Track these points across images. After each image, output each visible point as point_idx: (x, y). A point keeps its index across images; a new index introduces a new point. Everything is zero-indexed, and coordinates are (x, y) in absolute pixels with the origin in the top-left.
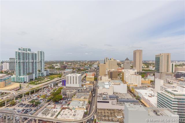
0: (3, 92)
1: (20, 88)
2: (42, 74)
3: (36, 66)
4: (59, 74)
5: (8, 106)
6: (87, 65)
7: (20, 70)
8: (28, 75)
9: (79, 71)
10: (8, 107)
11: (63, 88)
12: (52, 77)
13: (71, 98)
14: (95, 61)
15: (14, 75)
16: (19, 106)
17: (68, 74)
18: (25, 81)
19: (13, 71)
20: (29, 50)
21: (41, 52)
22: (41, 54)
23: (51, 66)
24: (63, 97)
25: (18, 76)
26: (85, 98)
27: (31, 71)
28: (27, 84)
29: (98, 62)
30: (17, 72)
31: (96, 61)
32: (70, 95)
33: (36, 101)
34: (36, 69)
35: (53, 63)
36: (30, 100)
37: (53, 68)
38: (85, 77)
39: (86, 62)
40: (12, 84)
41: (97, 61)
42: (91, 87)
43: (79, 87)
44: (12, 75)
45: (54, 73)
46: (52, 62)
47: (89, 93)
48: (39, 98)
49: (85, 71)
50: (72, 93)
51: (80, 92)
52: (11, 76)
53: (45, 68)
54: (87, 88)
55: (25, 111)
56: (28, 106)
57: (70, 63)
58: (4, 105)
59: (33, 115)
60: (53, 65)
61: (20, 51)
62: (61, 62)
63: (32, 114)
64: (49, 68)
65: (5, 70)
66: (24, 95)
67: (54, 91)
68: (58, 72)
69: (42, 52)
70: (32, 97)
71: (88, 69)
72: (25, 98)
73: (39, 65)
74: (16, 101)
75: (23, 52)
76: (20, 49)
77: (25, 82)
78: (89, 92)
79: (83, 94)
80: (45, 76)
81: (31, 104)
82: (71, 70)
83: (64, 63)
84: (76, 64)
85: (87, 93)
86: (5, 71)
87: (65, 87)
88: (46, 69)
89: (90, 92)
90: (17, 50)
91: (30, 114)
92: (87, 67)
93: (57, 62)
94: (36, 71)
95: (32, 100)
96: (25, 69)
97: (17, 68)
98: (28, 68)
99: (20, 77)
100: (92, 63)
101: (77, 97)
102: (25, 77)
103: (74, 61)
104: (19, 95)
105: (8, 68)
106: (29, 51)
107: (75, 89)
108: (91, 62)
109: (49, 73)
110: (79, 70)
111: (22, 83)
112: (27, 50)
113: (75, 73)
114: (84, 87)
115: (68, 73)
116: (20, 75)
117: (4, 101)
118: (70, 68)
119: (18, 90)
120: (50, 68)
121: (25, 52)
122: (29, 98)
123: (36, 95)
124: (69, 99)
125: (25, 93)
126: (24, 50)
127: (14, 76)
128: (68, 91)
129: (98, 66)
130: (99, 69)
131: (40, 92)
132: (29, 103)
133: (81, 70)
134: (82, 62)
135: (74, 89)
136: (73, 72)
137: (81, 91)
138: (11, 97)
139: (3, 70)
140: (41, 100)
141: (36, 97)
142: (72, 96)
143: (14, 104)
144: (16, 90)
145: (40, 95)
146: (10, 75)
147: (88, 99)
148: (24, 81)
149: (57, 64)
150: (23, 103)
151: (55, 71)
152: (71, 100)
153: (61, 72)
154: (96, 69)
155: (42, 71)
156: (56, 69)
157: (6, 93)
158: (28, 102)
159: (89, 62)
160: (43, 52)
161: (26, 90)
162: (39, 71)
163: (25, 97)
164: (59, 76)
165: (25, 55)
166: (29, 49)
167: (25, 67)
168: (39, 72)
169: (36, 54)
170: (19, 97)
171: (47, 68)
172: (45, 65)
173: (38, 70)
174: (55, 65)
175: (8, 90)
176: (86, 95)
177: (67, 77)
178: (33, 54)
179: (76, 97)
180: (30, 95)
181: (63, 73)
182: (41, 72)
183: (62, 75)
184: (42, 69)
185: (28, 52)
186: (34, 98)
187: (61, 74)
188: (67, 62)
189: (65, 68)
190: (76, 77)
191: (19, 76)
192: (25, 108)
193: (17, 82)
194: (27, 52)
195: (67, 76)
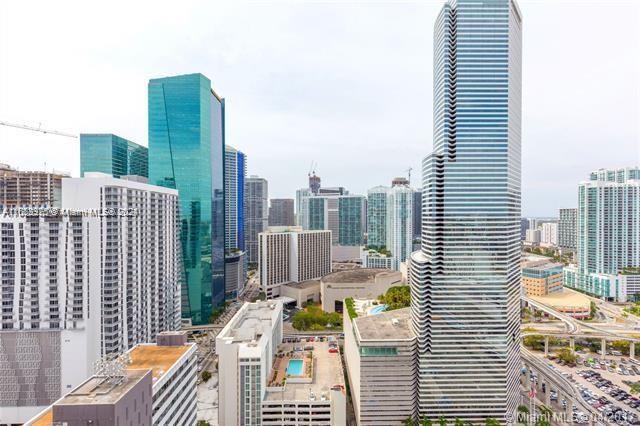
0: (540, 308)
1: (592, 315)
5: (553, 358)
7: (592, 251)
8: (626, 273)
10: (552, 362)
15: (571, 266)
16: (586, 377)
18: (612, 294)
19: (568, 251)
20: (635, 174)
25: (586, 272)
28: (621, 309)
30: (581, 254)
40: (566, 294)
44: (567, 264)
52: (562, 267)
55: (608, 408)
58: (543, 350)
61: (594, 184)
65: (547, 246)
66: (608, 348)
72: (608, 358)
74: (576, 354)
75: (608, 184)
76: (594, 177)
77: (610, 299)
81: (637, 396)
86: (547, 250)
90: (585, 182)
96: (615, 248)
97: (582, 243)
99: (594, 275)
102: (612, 278)
104: (588, 340)
105: (555, 241)
106: (631, 178)
111: (599, 297)
112: (626, 175)
116: (592, 267)
117: (542, 338)
119: (586, 318)
121: (615, 184)
122: (629, 366)
125: (609, 338)
126: (610, 179)
127: (571, 268)
132: (628, 389)
138: (561, 333)
139: (542, 245)
143: (570, 362)
144: (579, 318)
146: (558, 264)
148: (608, 292)
150: (603, 377)
157: (547, 315)
158: (624, 382)
161: (614, 331)
163: (611, 358)
165: (615, 195)
166: (631, 171)
167: (615, 243)
170: (586, 346)
175: (553, 308)
180: (632, 356)
185: (629, 182)
191: (590, 271)
192: (609, 398)
193: (582, 292)
194: (622, 185)
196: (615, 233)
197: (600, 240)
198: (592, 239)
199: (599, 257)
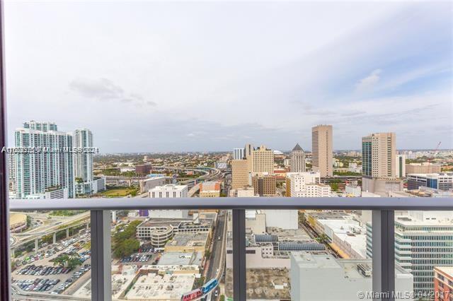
1: (28, 226)
2: (87, 187)
3: (70, 169)
4: (132, 187)
6: (203, 164)
7: (27, 180)
8: (50, 190)
9: (183, 179)
11: (141, 222)
12: (113, 194)
13: (163, 246)
14: (222, 153)
16: (23, 273)
17: (154, 187)
20: (53, 127)
21: (85, 132)
22: (85, 138)
23: (111, 167)
24: (141, 243)
25: (23, 196)
26: (196, 245)
27: (57, 181)
28: (47, 214)
29: (228, 155)
30: (19, 184)
31: (224, 154)
32: (158, 238)
33: (70, 257)
34: (70, 175)
35: (117, 159)
36: (55, 256)
37: (115, 171)
38: (198, 192)
39: (200, 156)
41: (227, 153)
42: (211, 216)
43: (181, 217)
45: (117, 185)
46: (113, 156)
47: (206, 232)
48: (79, 249)
49: (198, 177)
50: (165, 232)
51: (186, 231)
53: (96, 174)
54: (201, 220)
55: (40, 284)
56: (48, 270)
57: (160, 160)
59: (62, 295)
60: (116, 164)
61: (27, 131)
62: (137, 158)
63: (60, 292)
64: (104, 171)
66: (39, 244)
67: (119, 230)
68: (129, 183)
69: (87, 133)
70: (60, 248)
71: (204, 174)
72: (40, 250)
73: (80, 166)
74: (16, 260)
75: (37, 132)
76: (27, 126)
77: (41, 210)
78: (207, 230)
79: (191, 234)
80: (95, 192)
81: (57, 266)
82: (163, 176)
83: (145, 159)
84: (174, 162)
85: (201, 232)
87: (147, 220)
88: (98, 176)
89: (210, 229)
90: (20, 129)
91: (55, 291)
92: (202, 169)
93: (126, 158)
94: (71, 182)
95: (60, 255)
96: (43, 175)
97: (18, 174)
98: (49, 172)
99: (28, 196)
100: (213, 158)
101: (177, 243)
102: (41, 196)
103: (171, 155)
104: (25, 245)
106: (51, 129)
107: (171, 223)
108: (212, 155)
109: (105, 184)
110: (182, 176)
112: (48, 127)
113: (172, 183)
114: (194, 218)
115: (153, 185)
116: (27, 191)
118: (159, 171)
119: (24, 230)
120: (107, 172)
121: (42, 133)
122: (52, 250)
123: (72, 243)
124: (156, 249)
125: (40, 237)
126: (38, 128)
128: (155, 228)
129: (229, 166)
130: (231, 173)
131: (81, 234)
132: (51, 264)
133: (188, 176)
134: (191, 156)
135: (168, 224)
136: (167, 182)
137: (188, 227)
140: (84, 254)
141: (71, 247)
142: (165, 242)
144: (18, 232)
145: (82, 242)
147: (204, 247)
149: (126, 161)
150: (36, 265)
151: (122, 181)
152: (163, 251)
153: (136, 181)
154: (223, 172)
155: (86, 181)
156: (125, 174)
158: (50, 261)
159: (207, 155)
160: (90, 133)
161: (43, 231)
162: (80, 180)
163: (42, 249)
164: (130, 191)
166: (51, 125)
167: (42, 172)
168: (78, 182)
169: (70, 138)
170: (24, 250)
171: (100, 173)
172: (96, 166)
173: (76, 179)
174: (121, 164)
176: (200, 237)
177: (151, 194)
178: (62, 138)
179: (174, 242)
180: (54, 243)
181: (141, 185)
182: (85, 183)
183: (139, 189)
184: (86, 175)
185: (50, 132)
186: (66, 251)
187: (136, 186)
188: (152, 157)
189: (146, 171)
190: (174, 193)
191: (25, 194)
192: (40, 277)
193: (20, 211)
194: (46, 133)
195: (151, 191)
196: (42, 165)
197: (32, 170)
198: (26, 170)
199: (32, 183)
